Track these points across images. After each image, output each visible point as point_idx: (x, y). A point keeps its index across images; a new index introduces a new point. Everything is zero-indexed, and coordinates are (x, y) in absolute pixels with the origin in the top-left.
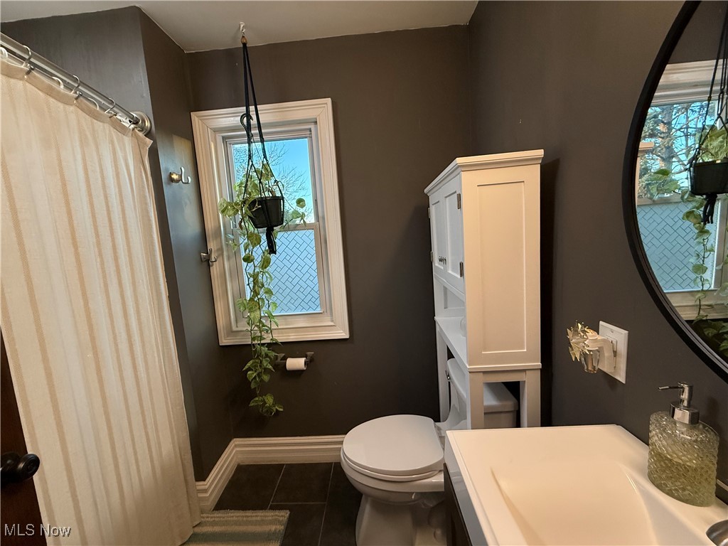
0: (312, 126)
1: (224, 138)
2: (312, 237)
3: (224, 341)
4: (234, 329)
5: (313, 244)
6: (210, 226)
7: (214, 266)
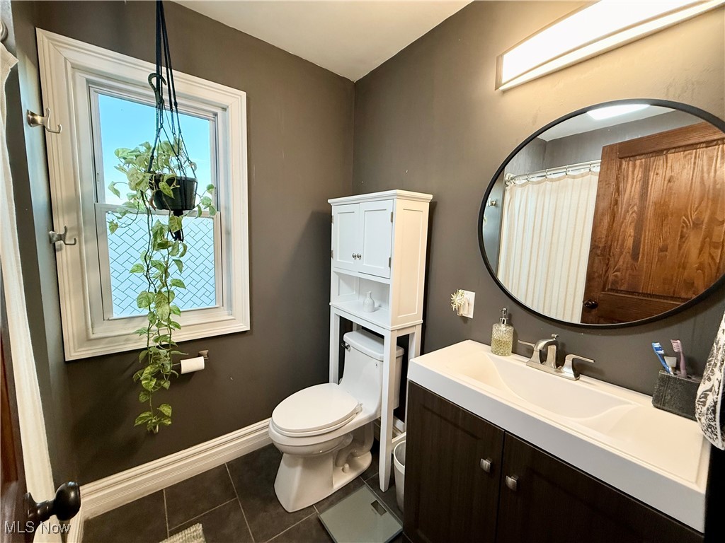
0: (219, 112)
1: (88, 81)
2: (211, 226)
3: (72, 355)
4: (92, 336)
5: (211, 234)
6: (59, 196)
7: (64, 251)
